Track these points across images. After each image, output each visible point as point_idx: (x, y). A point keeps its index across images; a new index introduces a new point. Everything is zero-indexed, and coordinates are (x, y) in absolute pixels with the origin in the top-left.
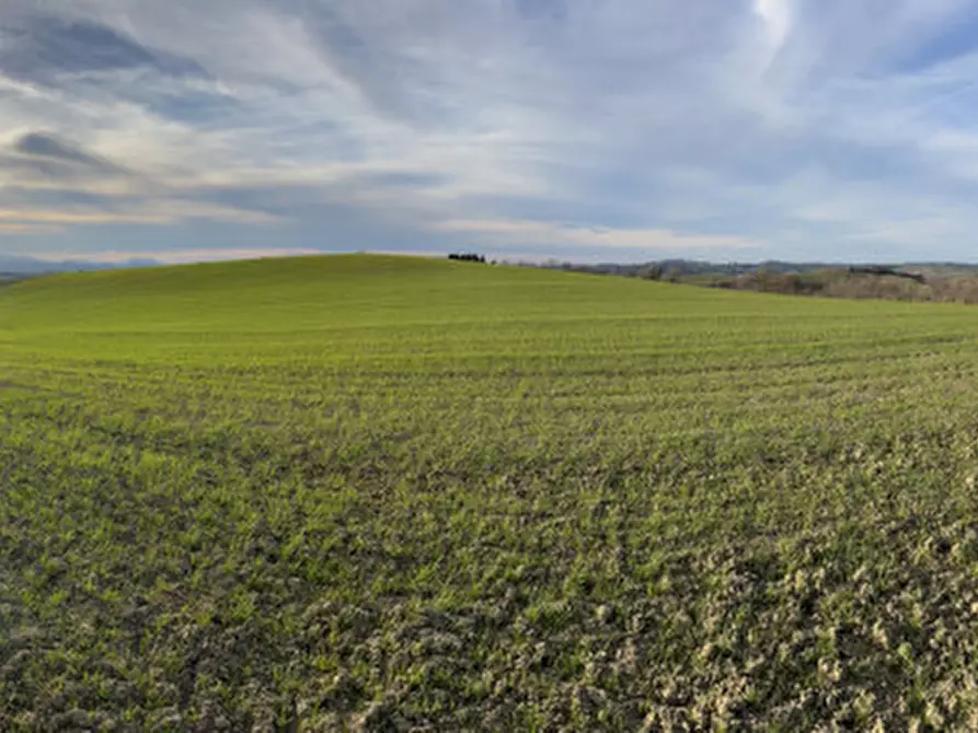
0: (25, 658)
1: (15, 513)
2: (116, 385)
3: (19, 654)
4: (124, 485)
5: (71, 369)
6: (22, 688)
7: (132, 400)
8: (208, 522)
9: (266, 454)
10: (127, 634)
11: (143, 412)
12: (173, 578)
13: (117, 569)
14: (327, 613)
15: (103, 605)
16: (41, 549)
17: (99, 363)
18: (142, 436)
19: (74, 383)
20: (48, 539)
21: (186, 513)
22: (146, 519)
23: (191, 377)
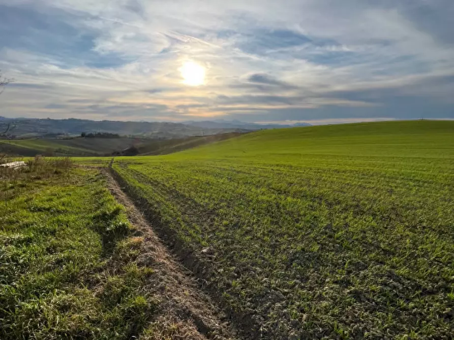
0: (234, 253)
1: (236, 213)
2: (282, 173)
3: (232, 252)
4: (278, 207)
5: (265, 167)
6: (233, 261)
7: (287, 179)
8: (308, 221)
9: (339, 203)
10: (270, 249)
11: (291, 184)
12: (290, 236)
13: (270, 231)
14: (346, 258)
15: (264, 241)
16: (244, 224)
17: (277, 165)
18: (289, 192)
19: (265, 172)
20: (247, 221)
21: (300, 218)
22: (284, 218)
23: (315, 172)
